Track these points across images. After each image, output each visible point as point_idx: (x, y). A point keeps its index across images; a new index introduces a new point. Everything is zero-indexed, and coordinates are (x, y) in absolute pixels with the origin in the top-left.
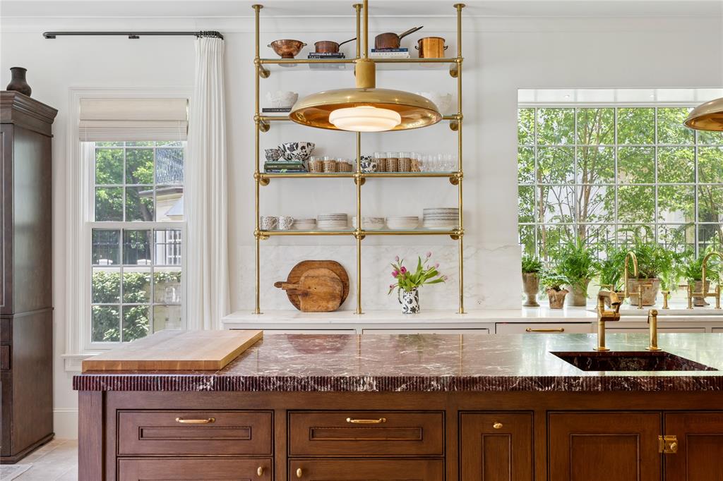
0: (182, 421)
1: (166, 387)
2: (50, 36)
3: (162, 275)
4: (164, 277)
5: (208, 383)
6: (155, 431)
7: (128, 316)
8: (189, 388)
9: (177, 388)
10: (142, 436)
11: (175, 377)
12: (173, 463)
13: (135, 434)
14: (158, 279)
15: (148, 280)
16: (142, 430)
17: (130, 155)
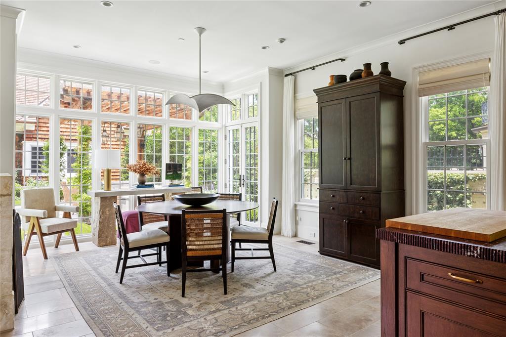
0: (454, 277)
1: (440, 248)
2: (402, 42)
3: (480, 175)
4: (481, 176)
5: (475, 252)
6: (433, 278)
7: (458, 199)
8: (458, 252)
9: (448, 250)
10: (423, 280)
11: (447, 242)
12: (446, 306)
13: (418, 278)
14: (478, 178)
15: (471, 178)
16: (423, 275)
17: (470, 111)
